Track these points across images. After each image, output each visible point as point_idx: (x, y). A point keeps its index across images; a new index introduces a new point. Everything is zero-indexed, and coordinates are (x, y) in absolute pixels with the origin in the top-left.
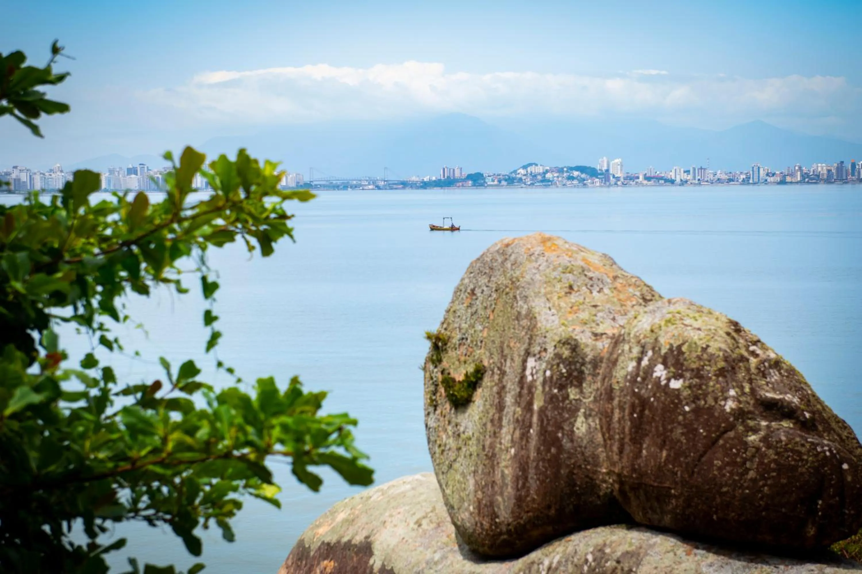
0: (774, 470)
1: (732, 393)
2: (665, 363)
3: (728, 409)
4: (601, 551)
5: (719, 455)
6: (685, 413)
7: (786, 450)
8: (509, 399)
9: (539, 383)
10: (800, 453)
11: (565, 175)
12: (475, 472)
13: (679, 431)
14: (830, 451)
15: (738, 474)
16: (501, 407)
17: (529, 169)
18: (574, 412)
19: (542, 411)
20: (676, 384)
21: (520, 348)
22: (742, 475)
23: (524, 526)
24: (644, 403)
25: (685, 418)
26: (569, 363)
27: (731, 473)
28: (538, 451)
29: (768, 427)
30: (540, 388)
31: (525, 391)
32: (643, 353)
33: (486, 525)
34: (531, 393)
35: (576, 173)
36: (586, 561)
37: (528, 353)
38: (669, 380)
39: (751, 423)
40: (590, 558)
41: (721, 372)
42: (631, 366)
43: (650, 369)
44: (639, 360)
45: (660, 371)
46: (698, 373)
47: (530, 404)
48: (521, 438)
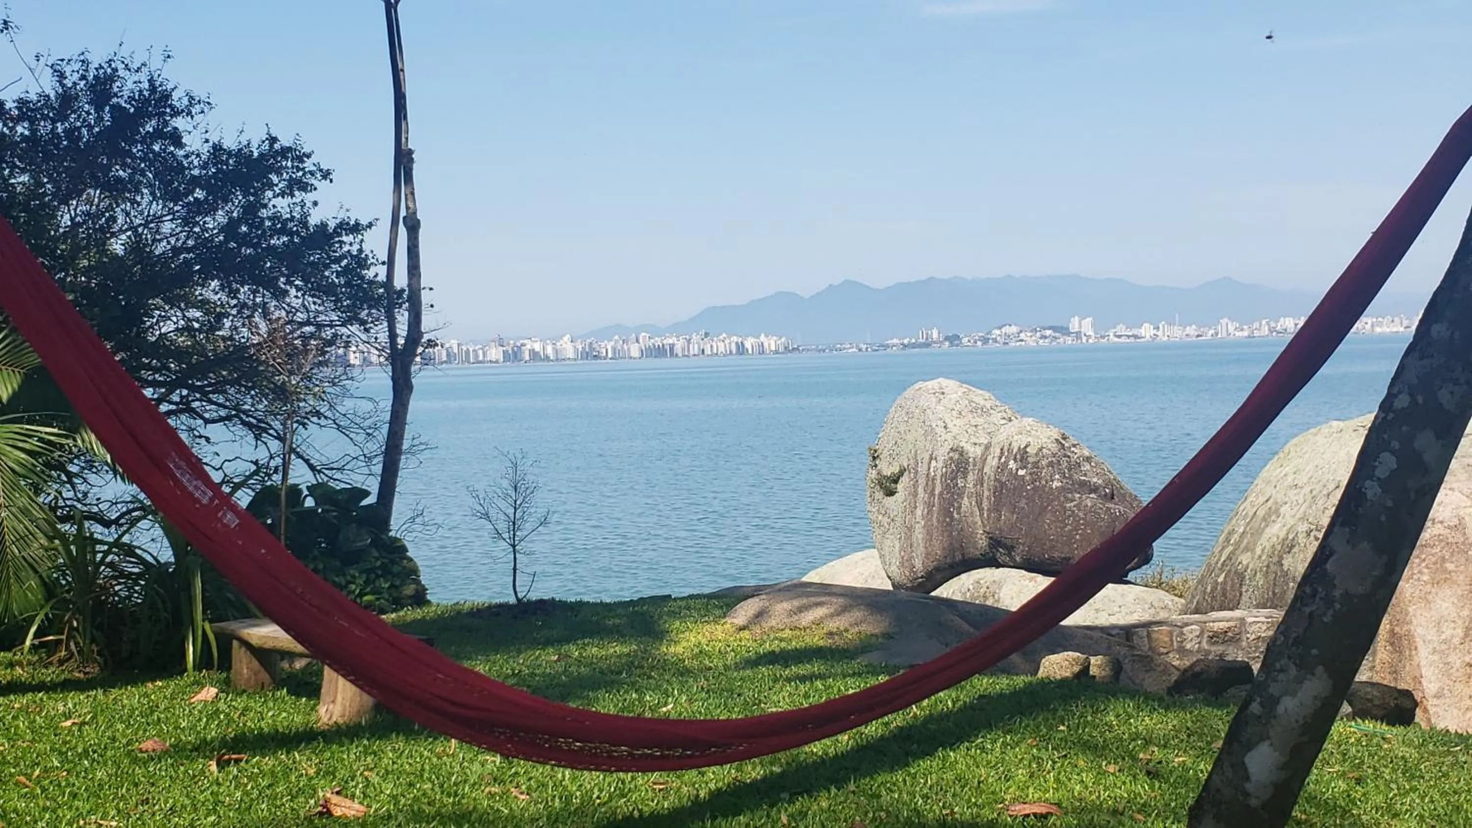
0: (1082, 524)
1: (1057, 476)
2: (1015, 459)
3: (1054, 486)
4: (978, 582)
5: (1048, 516)
6: (1027, 490)
7: (1090, 512)
8: (920, 490)
9: (938, 477)
10: (1099, 514)
11: (1038, 334)
12: (900, 538)
13: (1024, 501)
14: (1120, 512)
15: (1060, 527)
16: (915, 494)
17: (1003, 330)
18: (961, 496)
19: (941, 494)
20: (1021, 472)
21: (927, 457)
22: (1062, 528)
23: (931, 572)
24: (1003, 484)
25: (1027, 494)
26: (958, 463)
27: (1056, 527)
28: (938, 521)
29: (1080, 498)
30: (939, 481)
31: (930, 483)
32: (1002, 453)
33: (907, 574)
34: (934, 484)
35: (1048, 332)
36: (969, 590)
37: (931, 459)
38: (1017, 470)
39: (1070, 495)
40: (971, 587)
41: (1051, 464)
42: (995, 462)
43: (1006, 463)
44: (1000, 458)
45: (1012, 465)
46: (1036, 464)
47: (933, 490)
48: (928, 514)
